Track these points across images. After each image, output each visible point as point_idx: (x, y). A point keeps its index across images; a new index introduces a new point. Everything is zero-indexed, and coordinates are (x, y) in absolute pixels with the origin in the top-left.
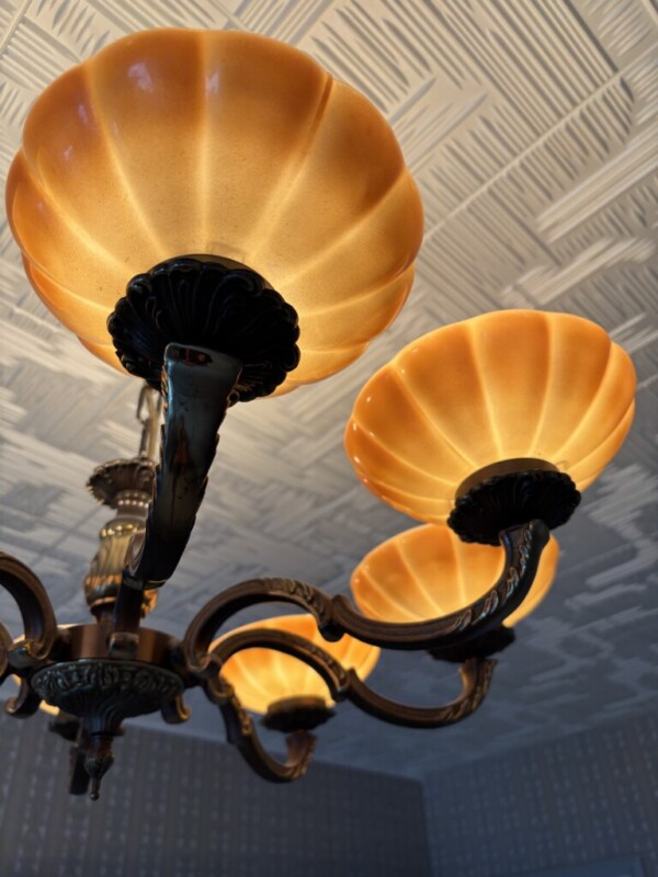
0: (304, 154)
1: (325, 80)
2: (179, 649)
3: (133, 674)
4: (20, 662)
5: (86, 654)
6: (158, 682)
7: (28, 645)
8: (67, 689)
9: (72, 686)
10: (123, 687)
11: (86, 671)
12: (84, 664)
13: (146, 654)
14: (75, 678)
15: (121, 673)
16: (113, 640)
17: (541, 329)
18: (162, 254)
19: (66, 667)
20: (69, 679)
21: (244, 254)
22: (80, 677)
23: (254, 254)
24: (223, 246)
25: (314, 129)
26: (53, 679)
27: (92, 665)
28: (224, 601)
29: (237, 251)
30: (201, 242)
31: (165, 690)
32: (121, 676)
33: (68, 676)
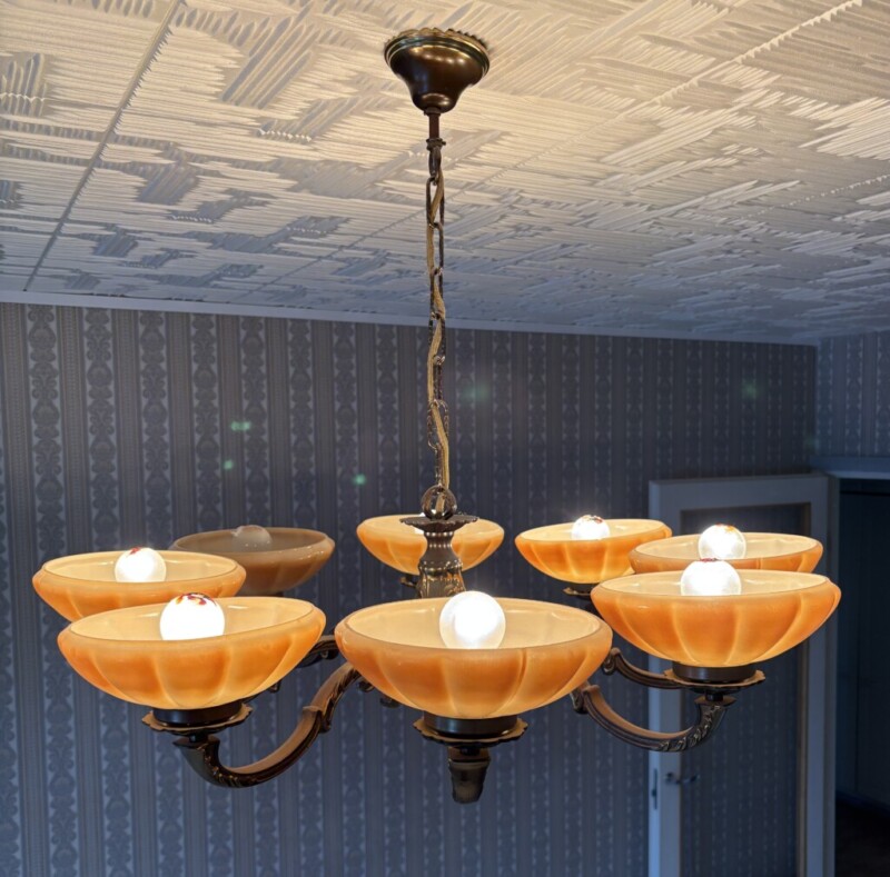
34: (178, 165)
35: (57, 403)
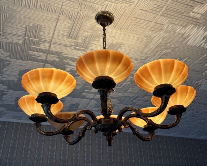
0: (109, 62)
1: (109, 52)
2: (117, 120)
3: (110, 125)
4: (93, 125)
5: (103, 123)
6: (115, 126)
7: (93, 123)
8: (101, 128)
9: (102, 128)
10: (109, 127)
11: (103, 125)
12: (103, 124)
13: (112, 122)
14: (102, 127)
15: (108, 125)
16: (105, 121)
17: (159, 63)
18: (96, 77)
19: (100, 125)
20: (101, 127)
21: (105, 74)
22: (102, 126)
23: (107, 74)
24: (102, 74)
25: (109, 59)
26: (99, 127)
27: (104, 124)
28: (122, 111)
29: (104, 74)
30: (100, 75)
31: (116, 127)
32: (108, 126)
33: (101, 126)
34: (61, 61)
35: (30, 146)
